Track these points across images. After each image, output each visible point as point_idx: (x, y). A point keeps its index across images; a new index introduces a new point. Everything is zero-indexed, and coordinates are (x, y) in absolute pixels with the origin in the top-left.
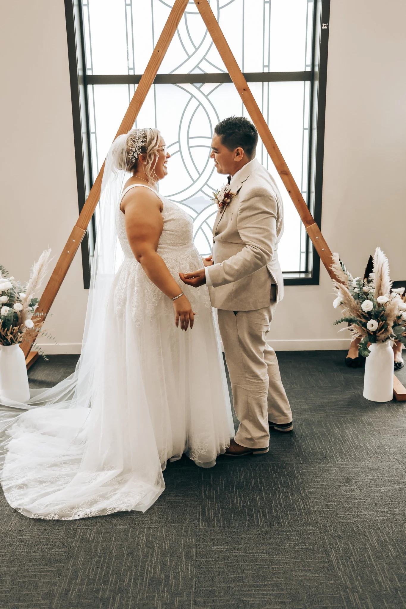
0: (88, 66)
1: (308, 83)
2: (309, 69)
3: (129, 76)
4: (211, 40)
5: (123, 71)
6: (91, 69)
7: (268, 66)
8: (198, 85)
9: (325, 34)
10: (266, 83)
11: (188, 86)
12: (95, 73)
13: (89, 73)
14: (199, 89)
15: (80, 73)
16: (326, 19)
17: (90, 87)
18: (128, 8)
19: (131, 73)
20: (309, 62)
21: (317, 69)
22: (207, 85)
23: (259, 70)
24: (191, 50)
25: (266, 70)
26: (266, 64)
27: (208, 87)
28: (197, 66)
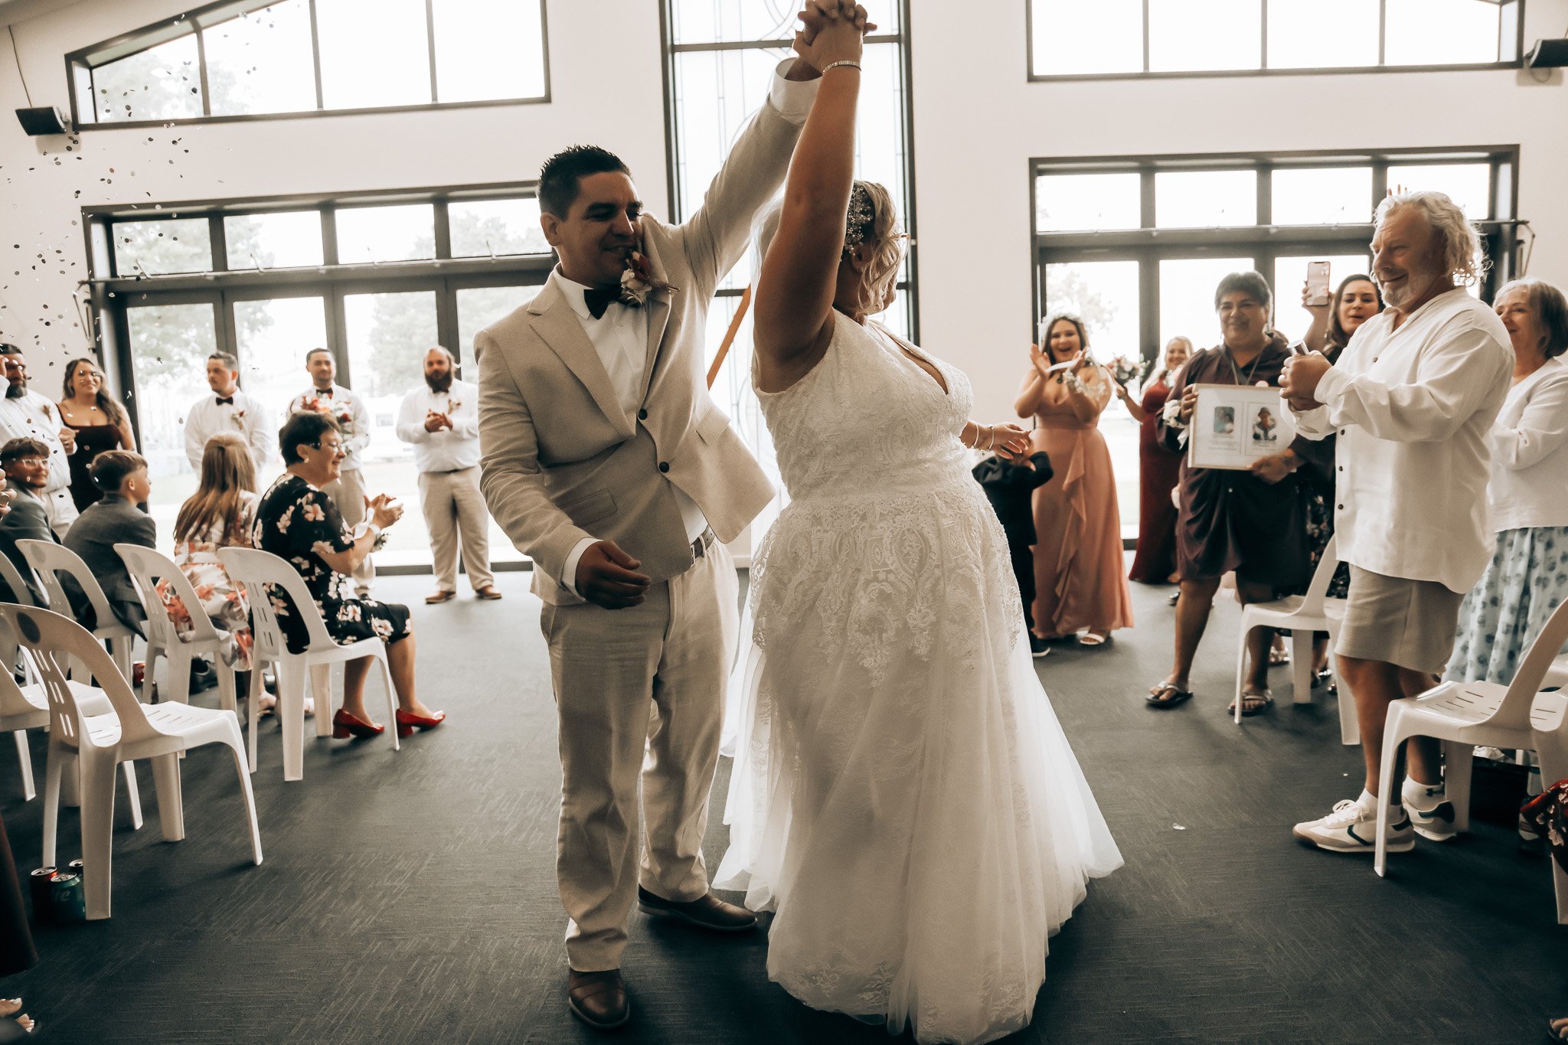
1: (903, 292)
3: (727, 290)
9: (915, 250)
19: (729, 287)
21: (910, 279)
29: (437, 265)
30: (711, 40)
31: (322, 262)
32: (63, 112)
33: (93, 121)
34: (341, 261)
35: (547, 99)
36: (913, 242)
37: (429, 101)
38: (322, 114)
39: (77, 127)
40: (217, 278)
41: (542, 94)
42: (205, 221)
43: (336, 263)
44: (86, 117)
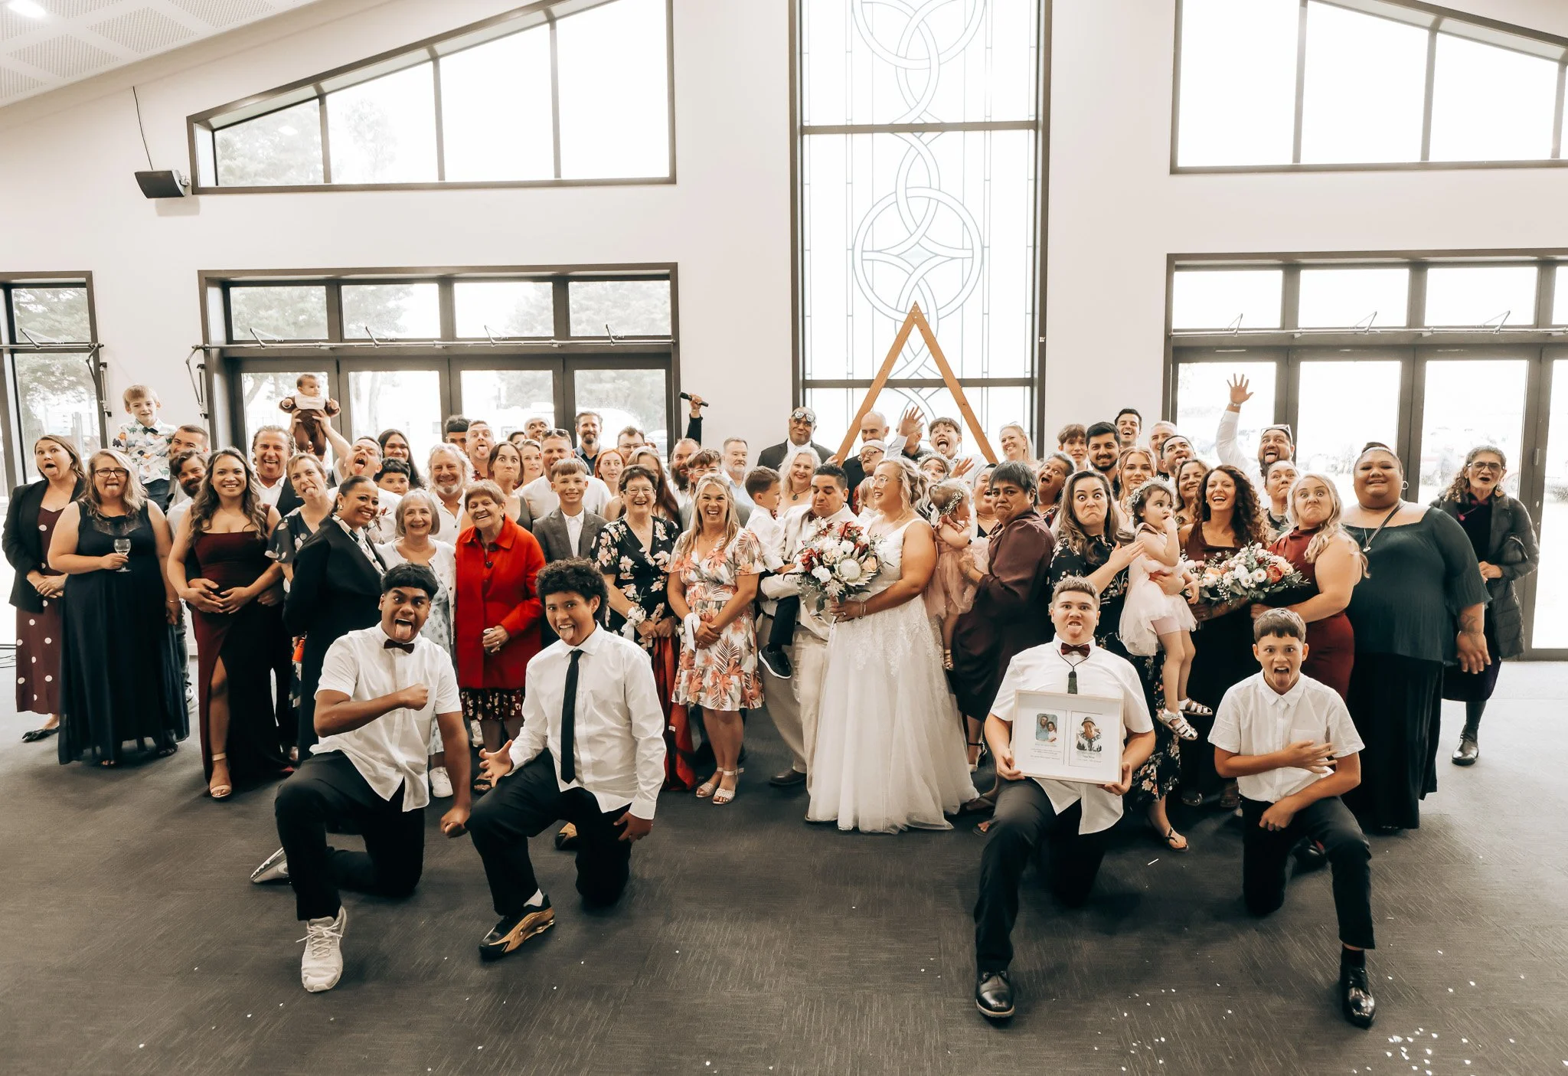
0: (808, 371)
1: (1028, 389)
2: (1028, 376)
3: (848, 380)
4: (929, 351)
5: (843, 377)
6: (811, 374)
7: (987, 372)
8: (917, 389)
9: (1043, 346)
10: (985, 389)
11: (907, 391)
12: (815, 378)
13: (808, 378)
14: (917, 393)
15: (801, 378)
16: (1043, 333)
17: (808, 391)
18: (850, 319)
19: (850, 378)
20: (1029, 369)
21: (1036, 375)
22: (925, 389)
23: (977, 375)
24: (910, 357)
25: (985, 376)
26: (985, 370)
27: (926, 391)
28: (916, 372)
29: (555, 346)
30: (841, 122)
31: (438, 335)
32: (182, 173)
33: (212, 184)
34: (459, 335)
35: (672, 180)
36: (1042, 340)
37: (550, 176)
38: (443, 187)
39: (197, 190)
40: (332, 349)
41: (665, 173)
42: (321, 290)
43: (454, 338)
44: (206, 180)
